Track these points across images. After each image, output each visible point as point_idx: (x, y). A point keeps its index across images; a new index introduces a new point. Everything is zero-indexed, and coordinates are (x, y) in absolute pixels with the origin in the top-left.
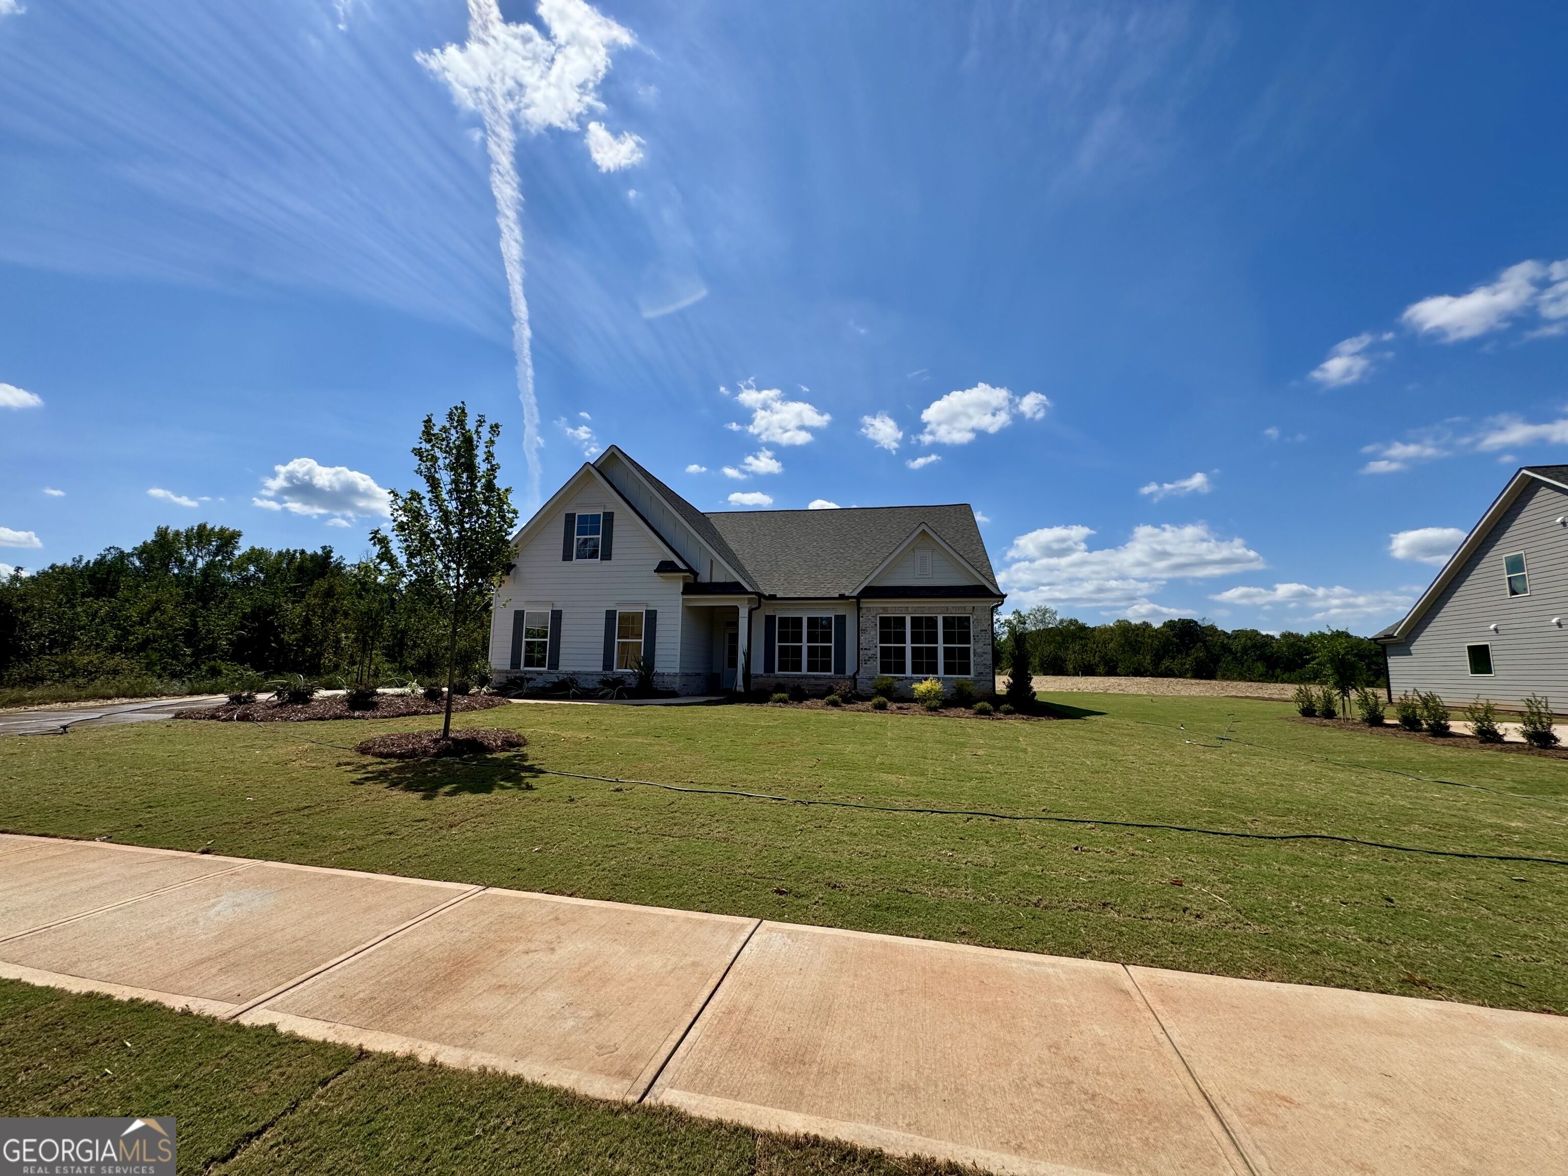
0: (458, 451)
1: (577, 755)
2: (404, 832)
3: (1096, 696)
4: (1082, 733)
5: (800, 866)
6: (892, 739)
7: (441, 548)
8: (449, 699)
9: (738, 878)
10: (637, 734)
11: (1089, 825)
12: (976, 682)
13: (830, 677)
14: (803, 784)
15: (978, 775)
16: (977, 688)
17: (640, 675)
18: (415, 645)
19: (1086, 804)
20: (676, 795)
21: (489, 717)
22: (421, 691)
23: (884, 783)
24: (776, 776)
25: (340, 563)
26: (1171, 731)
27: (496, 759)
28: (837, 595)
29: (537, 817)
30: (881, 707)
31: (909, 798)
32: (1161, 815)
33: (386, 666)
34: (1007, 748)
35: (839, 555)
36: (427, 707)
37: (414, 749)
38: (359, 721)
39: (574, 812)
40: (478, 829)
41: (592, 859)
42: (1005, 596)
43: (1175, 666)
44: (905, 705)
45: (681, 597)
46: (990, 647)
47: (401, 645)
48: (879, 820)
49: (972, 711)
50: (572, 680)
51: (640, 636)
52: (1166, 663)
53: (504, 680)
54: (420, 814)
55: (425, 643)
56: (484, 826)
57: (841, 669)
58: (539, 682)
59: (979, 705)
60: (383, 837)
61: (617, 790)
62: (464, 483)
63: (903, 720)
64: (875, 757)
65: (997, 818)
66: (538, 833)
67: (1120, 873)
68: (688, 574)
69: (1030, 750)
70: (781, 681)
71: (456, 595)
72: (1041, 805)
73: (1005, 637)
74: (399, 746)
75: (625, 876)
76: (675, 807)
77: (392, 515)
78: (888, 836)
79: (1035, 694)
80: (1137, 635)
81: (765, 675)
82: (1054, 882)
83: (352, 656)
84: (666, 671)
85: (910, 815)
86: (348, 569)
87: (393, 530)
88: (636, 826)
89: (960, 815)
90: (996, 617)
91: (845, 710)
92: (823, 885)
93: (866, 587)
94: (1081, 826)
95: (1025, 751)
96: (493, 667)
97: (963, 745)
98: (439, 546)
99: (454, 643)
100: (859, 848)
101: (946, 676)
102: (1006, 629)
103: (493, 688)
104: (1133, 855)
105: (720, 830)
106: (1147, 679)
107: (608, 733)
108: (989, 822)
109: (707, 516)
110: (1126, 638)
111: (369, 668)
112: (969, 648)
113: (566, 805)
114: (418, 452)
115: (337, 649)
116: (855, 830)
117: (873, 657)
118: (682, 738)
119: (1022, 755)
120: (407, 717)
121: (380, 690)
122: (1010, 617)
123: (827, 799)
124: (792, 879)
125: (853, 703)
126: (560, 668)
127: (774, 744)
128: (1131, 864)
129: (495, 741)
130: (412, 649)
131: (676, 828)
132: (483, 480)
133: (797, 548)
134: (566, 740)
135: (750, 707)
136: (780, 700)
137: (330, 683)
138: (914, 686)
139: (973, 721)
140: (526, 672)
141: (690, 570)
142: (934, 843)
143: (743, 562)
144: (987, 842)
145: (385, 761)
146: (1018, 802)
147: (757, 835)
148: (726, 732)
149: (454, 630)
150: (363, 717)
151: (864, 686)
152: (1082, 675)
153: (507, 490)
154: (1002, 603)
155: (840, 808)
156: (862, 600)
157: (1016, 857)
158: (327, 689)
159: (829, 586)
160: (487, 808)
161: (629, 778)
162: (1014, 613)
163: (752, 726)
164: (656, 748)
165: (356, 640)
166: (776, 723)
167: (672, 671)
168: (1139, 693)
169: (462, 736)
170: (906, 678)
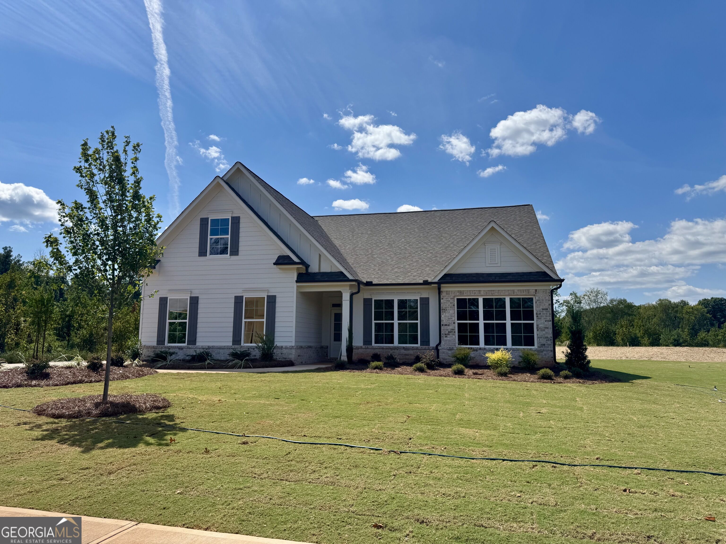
0: (111, 167)
1: (211, 415)
2: (73, 478)
3: (641, 363)
4: (630, 394)
5: (394, 506)
6: (469, 400)
7: (100, 248)
8: (108, 371)
9: (343, 515)
10: (260, 396)
11: (636, 471)
12: (539, 351)
13: (417, 348)
14: (395, 437)
15: (541, 429)
16: (540, 357)
17: (263, 349)
18: (80, 327)
19: (634, 454)
20: (292, 446)
21: (140, 384)
22: (85, 364)
23: (463, 436)
24: (373, 430)
25: (19, 261)
26: (706, 391)
27: (147, 419)
28: (421, 282)
29: (179, 465)
30: (459, 373)
31: (485, 449)
32: (698, 463)
33: (57, 343)
34: (567, 407)
35: (423, 249)
36: (90, 376)
37: (79, 412)
38: (35, 388)
39: (209, 462)
40: (131, 475)
41: (224, 499)
42: (563, 280)
43: (710, 337)
44: (480, 371)
45: (295, 285)
46: (551, 323)
47: (69, 326)
48: (459, 467)
49: (536, 376)
50: (208, 354)
51: (262, 316)
52: (702, 335)
53: (152, 354)
54: (85, 464)
55: (88, 324)
56: (136, 473)
57: (426, 341)
58: (181, 355)
59: (542, 371)
60: (55, 482)
61: (244, 443)
62: (117, 194)
63: (478, 384)
64: (454, 415)
65: (558, 465)
66: (180, 479)
67: (662, 511)
68: (300, 266)
69: (585, 408)
70: (378, 351)
71: (112, 285)
72: (595, 454)
73: (563, 314)
74: (68, 408)
75: (250, 513)
76: (291, 457)
77: (60, 220)
78: (467, 480)
79: (589, 362)
80: (676, 312)
81: (364, 347)
82: (606, 518)
83: (29, 336)
84: (284, 344)
85: (485, 462)
86: (26, 265)
87: (61, 234)
88: (259, 472)
89: (526, 463)
90: (555, 298)
91: (430, 375)
92: (412, 521)
93: (445, 274)
94: (628, 471)
95: (581, 409)
96: (143, 344)
97: (529, 404)
98: (98, 246)
99: (111, 324)
100: (443, 490)
101: (514, 347)
102: (565, 308)
103: (143, 361)
104: (673, 495)
105: (328, 475)
106: (685, 349)
107: (237, 396)
108: (551, 469)
109: (316, 219)
110: (667, 314)
111: (43, 345)
112: (533, 324)
113: (202, 456)
114: (78, 170)
115: (17, 330)
116: (439, 475)
117: (452, 331)
118: (297, 400)
119: (578, 413)
120: (74, 385)
121: (51, 364)
122: (568, 298)
123: (415, 450)
124: (388, 516)
125: (436, 369)
126: (198, 344)
127: (371, 403)
128: (671, 503)
129: (145, 403)
130: (78, 330)
131: (291, 474)
132: (131, 191)
133: (389, 244)
134: (203, 403)
135: (352, 373)
136: (376, 368)
137: (11, 358)
138: (487, 355)
139: (538, 384)
140: (169, 348)
141: (303, 262)
142: (505, 486)
143: (345, 255)
144: (550, 485)
145: (56, 421)
146: (575, 452)
147: (359, 480)
148: (333, 394)
149: (111, 314)
150: (39, 385)
151: (444, 356)
152: (630, 346)
153: (151, 198)
154: (561, 286)
155: (426, 457)
156: (442, 285)
157: (574, 498)
158: (10, 362)
159: (415, 274)
160: (139, 458)
161: (253, 433)
162: (571, 294)
163: (354, 389)
164: (276, 407)
165: (33, 323)
166: (373, 386)
167: (289, 344)
168: (679, 360)
169: (118, 400)
170: (480, 349)
